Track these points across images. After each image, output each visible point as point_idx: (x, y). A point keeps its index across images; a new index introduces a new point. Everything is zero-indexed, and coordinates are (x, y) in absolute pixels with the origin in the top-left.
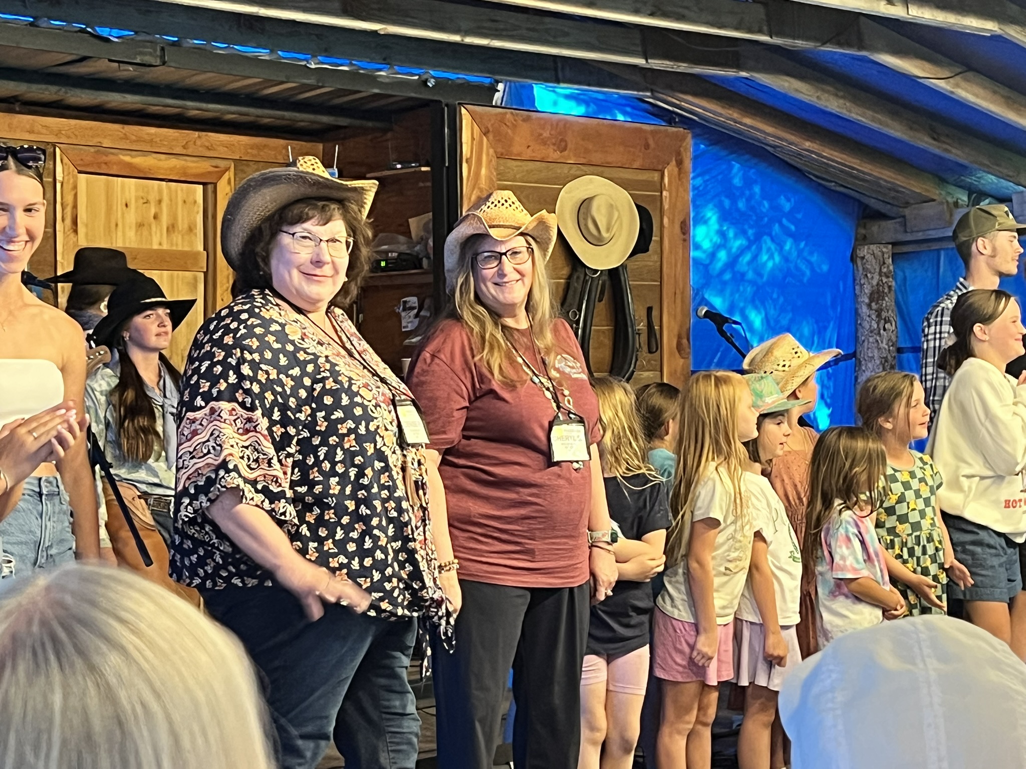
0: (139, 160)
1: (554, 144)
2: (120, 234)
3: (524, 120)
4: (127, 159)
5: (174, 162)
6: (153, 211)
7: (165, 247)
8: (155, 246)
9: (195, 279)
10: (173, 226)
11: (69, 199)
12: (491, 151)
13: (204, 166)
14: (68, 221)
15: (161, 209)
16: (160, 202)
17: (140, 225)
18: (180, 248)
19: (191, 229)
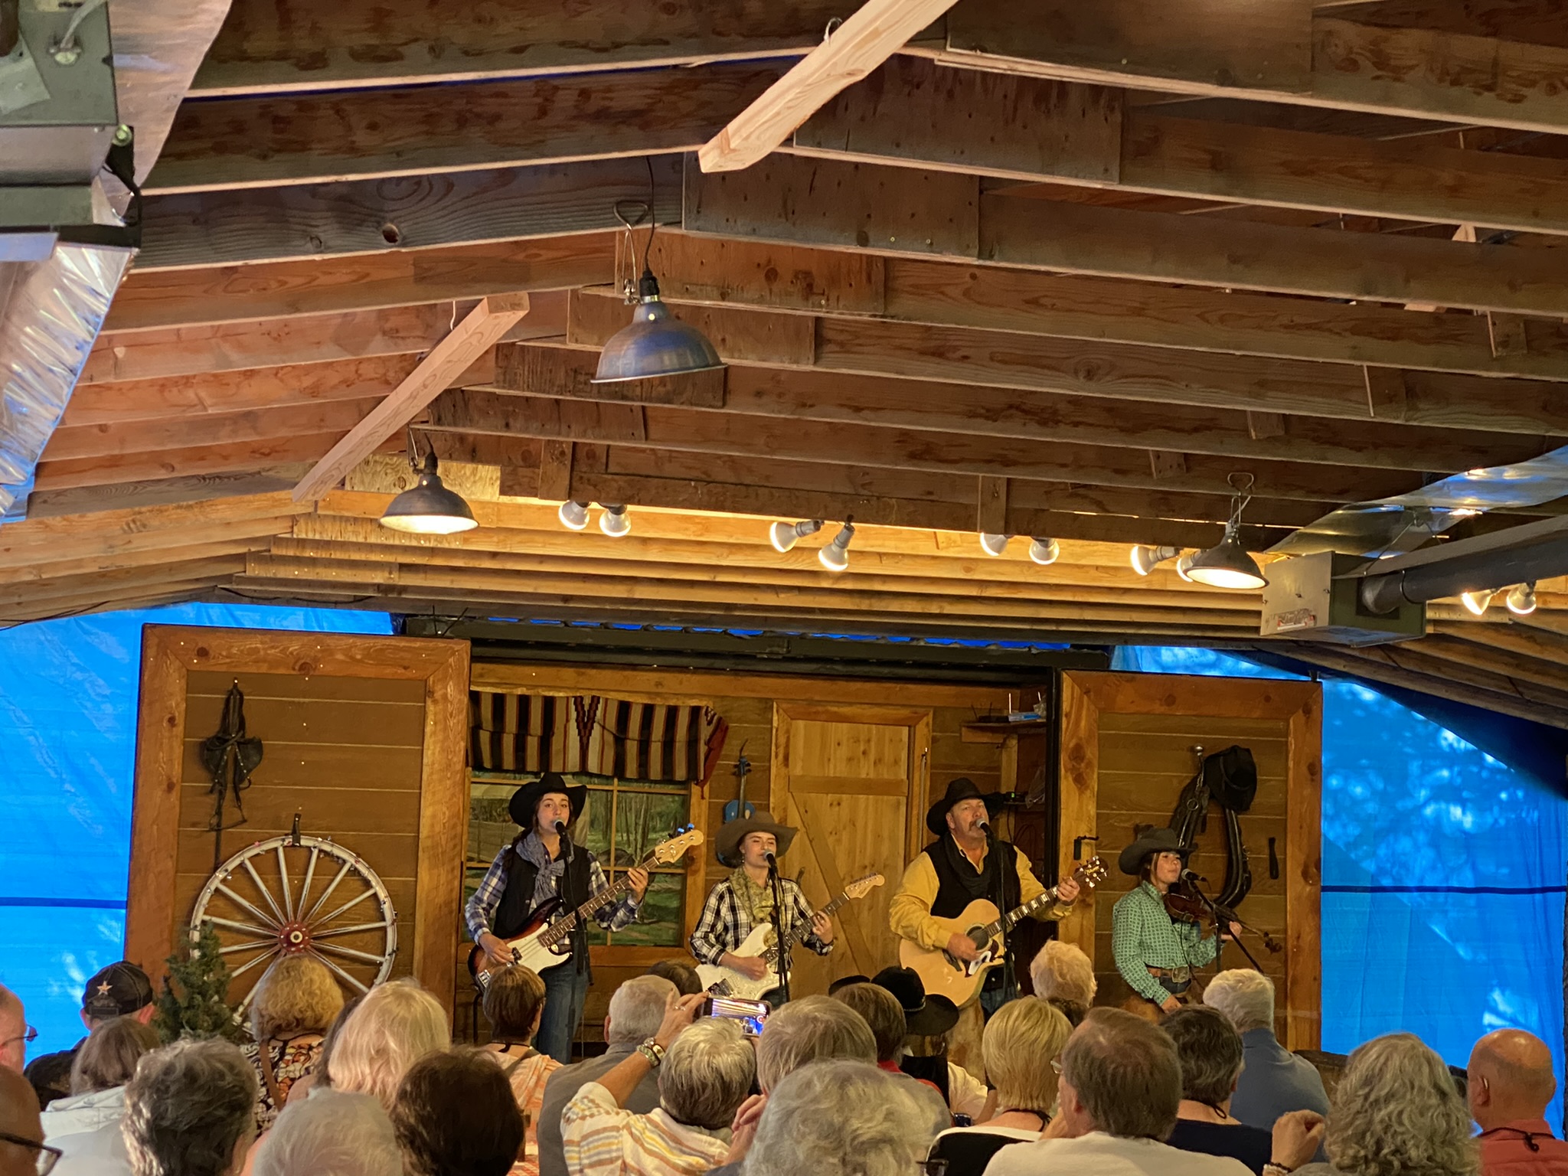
0: (845, 710)
1: (1160, 700)
2: (832, 766)
3: (1127, 681)
4: (835, 709)
5: (876, 710)
6: (862, 748)
7: (872, 776)
8: (864, 776)
9: (899, 803)
10: (880, 760)
11: (782, 740)
12: (1092, 707)
13: (905, 712)
14: (781, 757)
15: (869, 747)
16: (869, 741)
17: (850, 760)
18: (886, 776)
19: (896, 762)
